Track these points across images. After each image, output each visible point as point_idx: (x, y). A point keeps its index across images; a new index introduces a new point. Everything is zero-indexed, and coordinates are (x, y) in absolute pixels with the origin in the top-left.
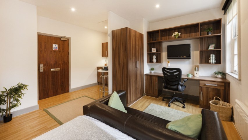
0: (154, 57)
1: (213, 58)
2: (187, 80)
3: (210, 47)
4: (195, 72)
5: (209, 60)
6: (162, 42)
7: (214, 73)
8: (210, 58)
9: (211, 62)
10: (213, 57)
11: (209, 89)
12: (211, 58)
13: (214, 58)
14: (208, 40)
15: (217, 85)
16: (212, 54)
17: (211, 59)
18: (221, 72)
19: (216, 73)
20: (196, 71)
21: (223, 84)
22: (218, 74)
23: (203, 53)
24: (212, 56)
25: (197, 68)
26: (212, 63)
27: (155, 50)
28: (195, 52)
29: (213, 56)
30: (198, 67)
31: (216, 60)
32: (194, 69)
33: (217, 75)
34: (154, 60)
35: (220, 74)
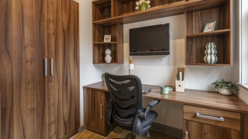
0: (108, 52)
1: (211, 50)
2: (157, 102)
3: (206, 28)
4: (177, 83)
5: (205, 55)
6: (122, 24)
7: (213, 84)
8: (205, 52)
9: (209, 62)
10: (213, 49)
11: (205, 126)
12: (209, 51)
13: (213, 52)
14: (201, 15)
15: (222, 119)
16: (210, 44)
17: (207, 54)
18: (228, 83)
19: (216, 85)
20: (179, 80)
21: (238, 117)
22: (222, 87)
23: (192, 42)
24: (209, 46)
25: (181, 73)
26: (211, 63)
27: (110, 38)
28: (178, 41)
29: (213, 46)
30: (183, 70)
31: (218, 55)
32: (176, 76)
33: (220, 88)
34: (108, 58)
35: (227, 86)
